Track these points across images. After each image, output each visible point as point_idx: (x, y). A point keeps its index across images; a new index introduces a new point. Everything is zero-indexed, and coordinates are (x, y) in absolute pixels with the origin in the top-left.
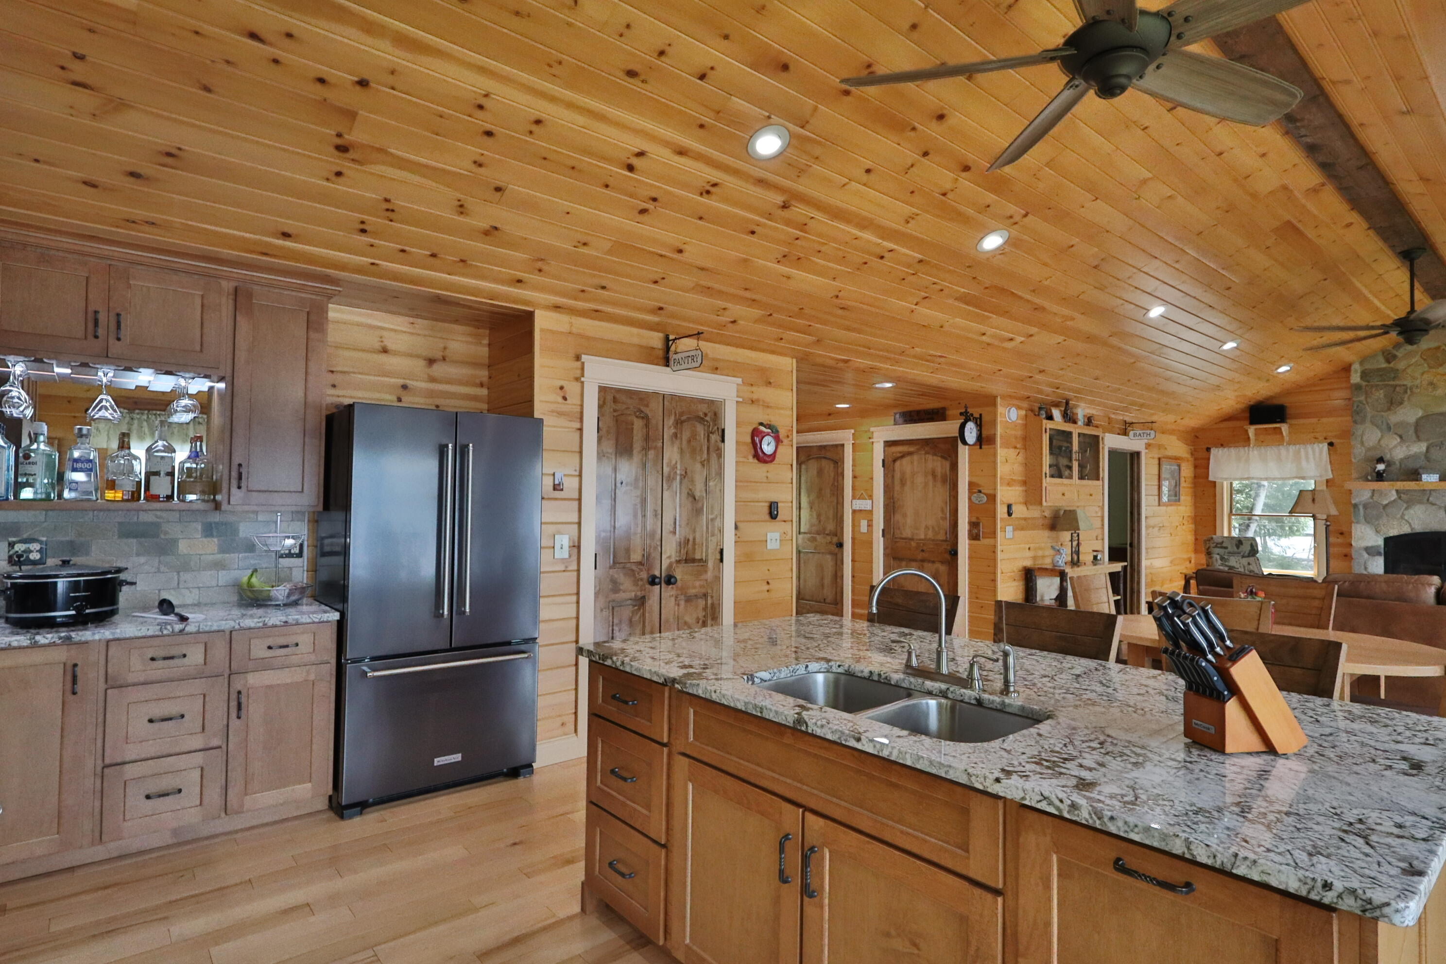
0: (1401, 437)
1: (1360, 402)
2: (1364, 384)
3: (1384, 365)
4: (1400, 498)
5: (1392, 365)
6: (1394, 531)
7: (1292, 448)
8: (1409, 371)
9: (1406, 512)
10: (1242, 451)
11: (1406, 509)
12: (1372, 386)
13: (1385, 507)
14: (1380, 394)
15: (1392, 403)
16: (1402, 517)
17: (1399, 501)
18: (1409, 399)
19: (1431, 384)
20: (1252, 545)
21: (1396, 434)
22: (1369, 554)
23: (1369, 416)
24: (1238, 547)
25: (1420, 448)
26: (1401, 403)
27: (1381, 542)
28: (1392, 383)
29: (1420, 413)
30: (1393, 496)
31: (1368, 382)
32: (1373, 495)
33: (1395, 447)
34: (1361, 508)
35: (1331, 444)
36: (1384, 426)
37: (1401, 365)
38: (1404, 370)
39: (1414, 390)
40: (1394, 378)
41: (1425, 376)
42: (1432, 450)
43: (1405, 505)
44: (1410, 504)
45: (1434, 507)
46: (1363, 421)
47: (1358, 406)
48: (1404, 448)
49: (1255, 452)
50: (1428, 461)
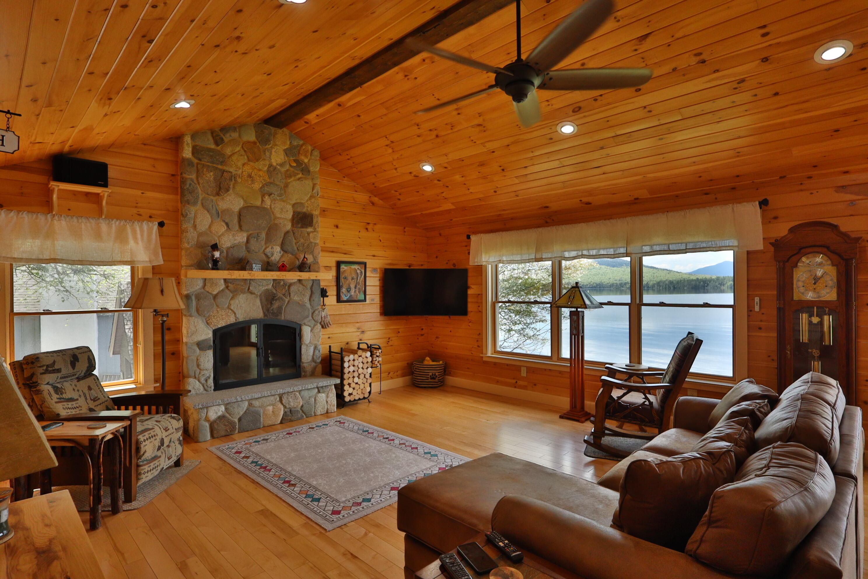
0: (227, 224)
1: (192, 180)
2: (196, 161)
3: (213, 146)
4: (227, 287)
5: (219, 148)
6: (222, 324)
7: (115, 224)
8: (234, 158)
9: (232, 302)
10: (42, 219)
11: (232, 298)
12: (204, 166)
13: (215, 297)
14: (210, 176)
15: (220, 188)
16: (229, 308)
17: (227, 291)
18: (234, 188)
19: (250, 176)
20: (89, 359)
21: (224, 221)
22: (200, 349)
23: (201, 197)
24: (73, 365)
25: (241, 238)
26: (228, 190)
27: (210, 335)
28: (220, 167)
29: (241, 203)
30: (222, 286)
31: (200, 160)
32: (205, 285)
33: (223, 235)
34: (193, 298)
35: (161, 224)
36: (214, 211)
37: (228, 151)
38: (230, 156)
39: (239, 180)
40: (222, 163)
41: (246, 168)
42: (253, 241)
43: (231, 295)
44: (235, 293)
45: (253, 296)
46: (195, 203)
47: (190, 184)
48: (231, 237)
49: (63, 223)
50: (249, 252)
